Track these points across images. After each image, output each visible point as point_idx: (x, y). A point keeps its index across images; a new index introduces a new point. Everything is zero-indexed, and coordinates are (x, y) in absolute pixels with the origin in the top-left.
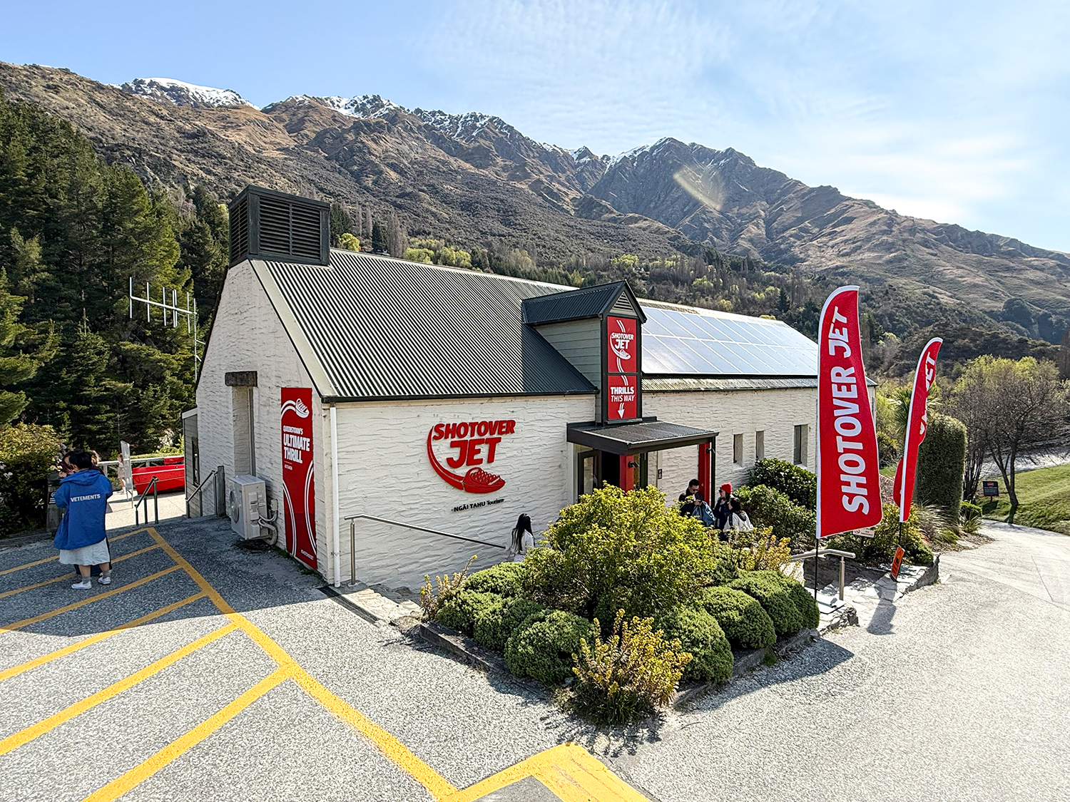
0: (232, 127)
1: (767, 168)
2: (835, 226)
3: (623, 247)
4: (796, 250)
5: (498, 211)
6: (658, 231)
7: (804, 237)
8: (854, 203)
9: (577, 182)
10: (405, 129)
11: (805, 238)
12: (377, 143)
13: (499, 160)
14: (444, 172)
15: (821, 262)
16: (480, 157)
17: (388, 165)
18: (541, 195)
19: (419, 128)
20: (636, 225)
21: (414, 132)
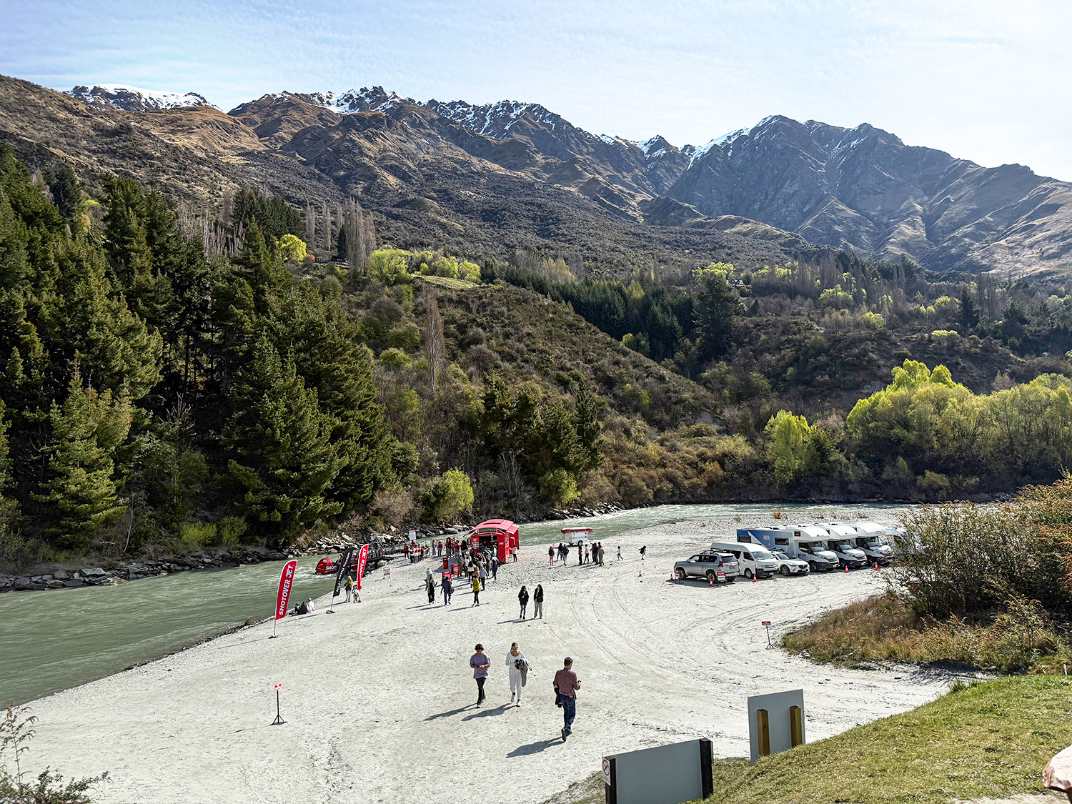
0: (182, 131)
1: (921, 146)
2: (1031, 218)
3: (713, 258)
4: (976, 255)
5: (534, 219)
6: (765, 235)
7: (985, 237)
8: (1057, 185)
9: (648, 182)
10: (413, 124)
11: (987, 238)
12: (371, 142)
13: (539, 158)
14: (463, 174)
15: (1015, 269)
16: (513, 154)
17: (386, 168)
18: (597, 199)
19: (431, 122)
20: (733, 230)
21: (425, 128)
